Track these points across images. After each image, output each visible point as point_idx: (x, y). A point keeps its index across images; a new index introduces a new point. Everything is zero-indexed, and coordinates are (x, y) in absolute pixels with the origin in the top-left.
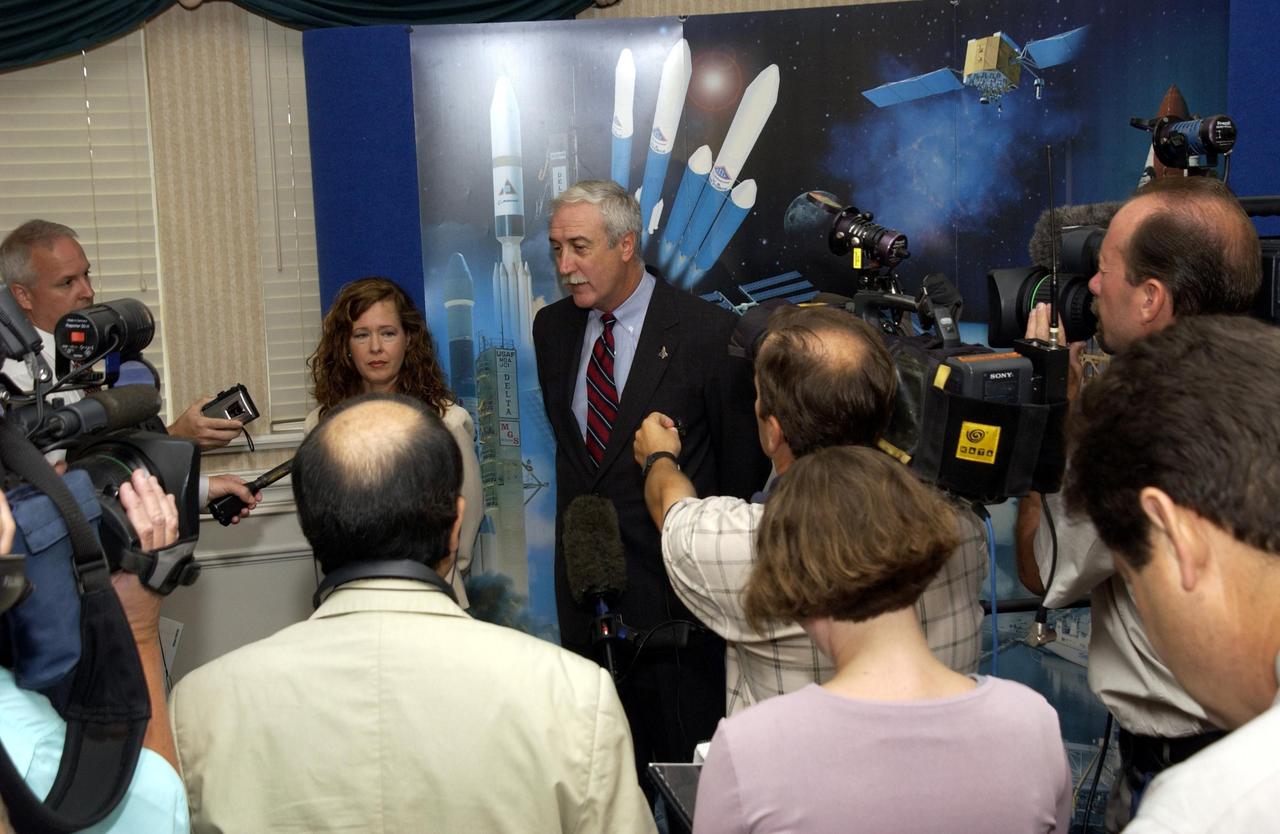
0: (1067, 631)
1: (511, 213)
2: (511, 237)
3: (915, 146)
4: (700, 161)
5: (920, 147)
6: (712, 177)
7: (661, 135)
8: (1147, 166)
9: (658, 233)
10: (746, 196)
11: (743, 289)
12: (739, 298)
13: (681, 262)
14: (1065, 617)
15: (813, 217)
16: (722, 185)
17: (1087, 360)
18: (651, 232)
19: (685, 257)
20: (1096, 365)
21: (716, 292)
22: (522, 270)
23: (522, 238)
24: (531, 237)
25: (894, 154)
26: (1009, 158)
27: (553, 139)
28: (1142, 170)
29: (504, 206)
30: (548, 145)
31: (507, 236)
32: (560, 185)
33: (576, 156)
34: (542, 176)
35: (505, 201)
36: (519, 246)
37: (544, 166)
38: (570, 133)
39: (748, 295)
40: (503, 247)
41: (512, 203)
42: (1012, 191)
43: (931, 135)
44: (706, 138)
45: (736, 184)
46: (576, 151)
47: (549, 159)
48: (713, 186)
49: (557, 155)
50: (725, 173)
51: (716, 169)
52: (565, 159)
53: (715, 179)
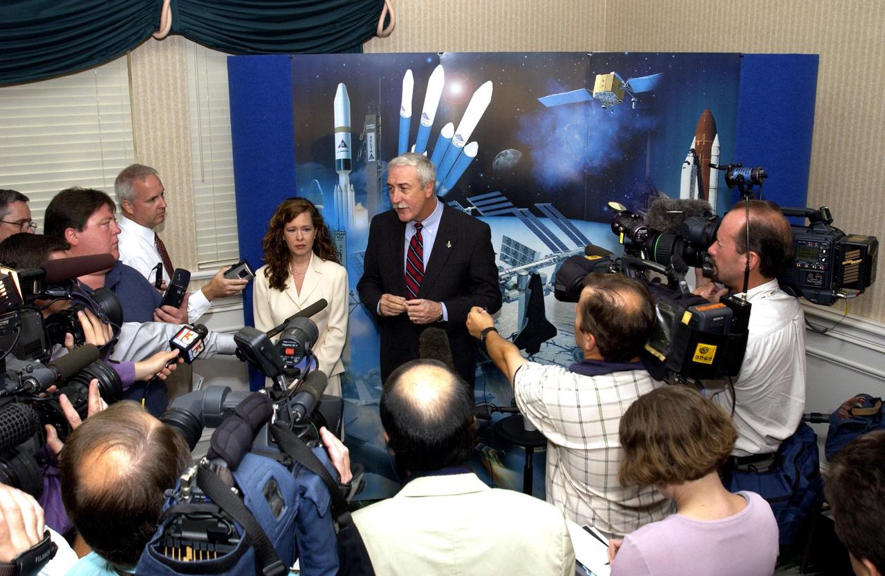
1: (344, 158)
2: (344, 171)
3: (566, 128)
4: (447, 131)
5: (569, 129)
6: (454, 139)
7: (426, 116)
8: (691, 148)
10: (472, 150)
11: (469, 200)
12: (467, 205)
15: (509, 163)
16: (458, 144)
21: (454, 201)
22: (350, 188)
23: (350, 171)
24: (355, 170)
25: (554, 132)
26: (616, 138)
27: (368, 117)
28: (688, 150)
29: (340, 154)
30: (364, 121)
31: (342, 170)
32: (371, 143)
33: (380, 127)
34: (361, 137)
35: (341, 151)
36: (348, 176)
37: (363, 132)
38: (377, 114)
39: (472, 203)
40: (340, 176)
41: (345, 152)
42: (617, 155)
43: (574, 123)
44: (451, 119)
45: (467, 144)
46: (380, 124)
47: (365, 128)
48: (454, 145)
49: (370, 126)
50: (461, 138)
51: (456, 135)
52: (374, 129)
53: (456, 141)
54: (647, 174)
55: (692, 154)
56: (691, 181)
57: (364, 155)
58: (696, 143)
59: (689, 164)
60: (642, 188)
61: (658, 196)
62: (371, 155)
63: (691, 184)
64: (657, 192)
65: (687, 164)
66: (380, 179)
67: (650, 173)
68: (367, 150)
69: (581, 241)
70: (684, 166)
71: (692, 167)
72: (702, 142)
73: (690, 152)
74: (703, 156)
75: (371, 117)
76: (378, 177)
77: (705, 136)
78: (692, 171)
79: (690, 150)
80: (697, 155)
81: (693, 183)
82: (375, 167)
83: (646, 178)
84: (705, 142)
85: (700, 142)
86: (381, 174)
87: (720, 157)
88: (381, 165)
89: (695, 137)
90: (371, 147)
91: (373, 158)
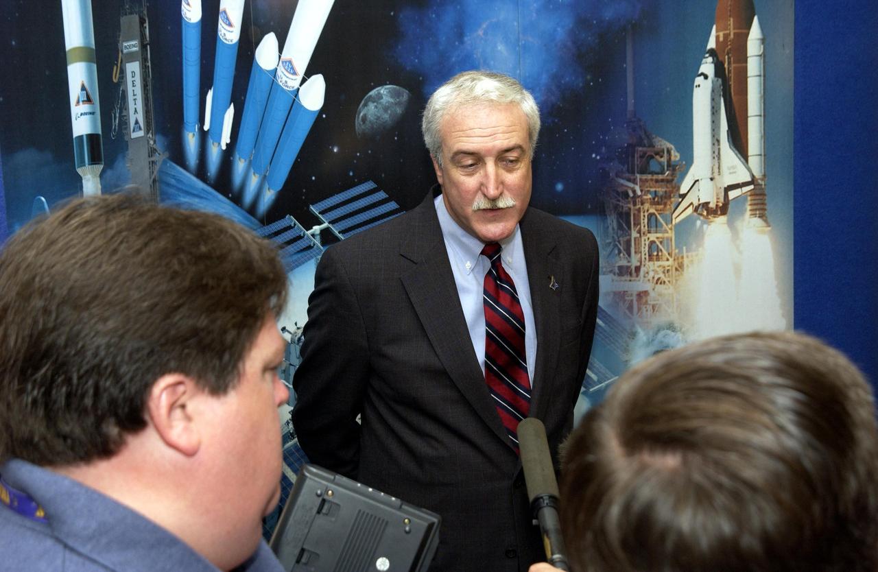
1: (89, 132)
2: (90, 166)
3: (480, 32)
4: (266, 53)
5: (486, 33)
6: (279, 73)
7: (227, 19)
8: (709, 47)
9: (231, 147)
10: (314, 95)
11: (315, 209)
12: (310, 221)
13: (254, 181)
15: (386, 116)
17: (651, 239)
18: (224, 147)
19: (257, 176)
20: (661, 242)
21: (287, 217)
23: (101, 167)
24: (109, 165)
25: (462, 42)
26: (569, 44)
28: (702, 52)
29: (82, 124)
30: (120, 31)
31: (87, 165)
32: (134, 88)
33: (148, 47)
34: (116, 76)
35: (81, 114)
36: (99, 179)
37: (118, 62)
38: (141, 15)
39: (320, 216)
40: (83, 181)
41: (88, 117)
42: (573, 78)
43: (494, 20)
44: (272, 23)
45: (304, 81)
46: (148, 39)
47: (122, 52)
48: (281, 84)
49: (129, 46)
50: (292, 68)
51: (283, 62)
52: (136, 52)
53: (282, 75)
54: (630, 107)
55: (710, 59)
56: (713, 108)
57: (124, 123)
58: (717, 37)
59: (706, 77)
60: (622, 137)
61: (652, 145)
62: (137, 122)
63: (713, 114)
64: (649, 137)
65: (702, 77)
66: (154, 181)
67: (635, 105)
68: (127, 109)
70: (696, 83)
71: (713, 82)
72: (730, 34)
73: (707, 55)
74: (732, 59)
75: (130, 22)
76: (150, 178)
77: (734, 21)
78: (713, 91)
79: (707, 53)
80: (720, 59)
81: (716, 111)
82: (144, 152)
83: (629, 116)
84: (734, 34)
85: (724, 34)
86: (157, 168)
87: (764, 57)
88: (154, 146)
89: (714, 27)
90: (135, 100)
91: (140, 129)
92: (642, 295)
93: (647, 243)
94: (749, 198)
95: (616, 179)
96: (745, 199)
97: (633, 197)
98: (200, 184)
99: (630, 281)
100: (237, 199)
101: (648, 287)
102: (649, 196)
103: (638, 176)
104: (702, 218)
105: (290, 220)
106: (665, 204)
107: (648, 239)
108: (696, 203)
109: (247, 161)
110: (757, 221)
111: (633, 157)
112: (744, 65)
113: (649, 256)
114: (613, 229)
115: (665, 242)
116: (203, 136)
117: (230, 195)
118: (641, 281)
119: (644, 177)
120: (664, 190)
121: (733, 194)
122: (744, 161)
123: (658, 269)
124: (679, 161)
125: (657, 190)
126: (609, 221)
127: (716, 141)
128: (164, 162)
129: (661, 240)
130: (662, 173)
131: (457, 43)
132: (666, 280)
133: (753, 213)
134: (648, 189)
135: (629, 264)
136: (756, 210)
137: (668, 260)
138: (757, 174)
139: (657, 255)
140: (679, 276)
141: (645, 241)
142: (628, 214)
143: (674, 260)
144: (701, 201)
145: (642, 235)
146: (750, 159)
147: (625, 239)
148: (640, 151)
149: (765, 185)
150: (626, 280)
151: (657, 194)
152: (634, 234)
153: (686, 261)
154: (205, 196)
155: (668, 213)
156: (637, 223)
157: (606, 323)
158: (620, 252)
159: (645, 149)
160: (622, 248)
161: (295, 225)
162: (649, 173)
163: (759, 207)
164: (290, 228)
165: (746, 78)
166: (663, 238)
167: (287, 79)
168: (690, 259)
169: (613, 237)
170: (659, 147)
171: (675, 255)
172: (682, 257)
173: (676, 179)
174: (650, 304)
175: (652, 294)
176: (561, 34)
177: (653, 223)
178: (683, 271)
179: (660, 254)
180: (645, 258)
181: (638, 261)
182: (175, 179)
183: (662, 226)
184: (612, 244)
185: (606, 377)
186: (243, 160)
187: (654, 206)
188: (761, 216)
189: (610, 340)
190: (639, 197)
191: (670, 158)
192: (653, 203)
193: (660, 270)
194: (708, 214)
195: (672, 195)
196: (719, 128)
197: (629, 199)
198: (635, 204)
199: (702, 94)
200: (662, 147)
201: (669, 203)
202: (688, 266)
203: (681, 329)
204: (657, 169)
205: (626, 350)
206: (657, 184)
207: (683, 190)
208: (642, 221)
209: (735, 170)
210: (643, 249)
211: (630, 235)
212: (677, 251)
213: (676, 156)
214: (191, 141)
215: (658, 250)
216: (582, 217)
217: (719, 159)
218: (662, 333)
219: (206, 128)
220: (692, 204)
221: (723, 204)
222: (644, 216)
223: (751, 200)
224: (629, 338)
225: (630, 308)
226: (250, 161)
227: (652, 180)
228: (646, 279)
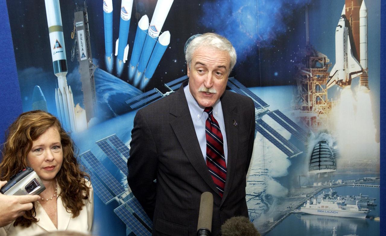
0: (312, 203)
1: (60, 59)
2: (61, 73)
3: (240, 11)
4: (143, 23)
5: (242, 11)
6: (149, 31)
7: (125, 10)
8: (342, 14)
9: (128, 62)
10: (165, 39)
11: (167, 85)
12: (165, 90)
13: (139, 75)
14: (311, 198)
16: (154, 34)
17: (317, 95)
18: (125, 62)
19: (140, 73)
20: (321, 97)
21: (155, 89)
22: (69, 90)
23: (67, 73)
24: (70, 71)
26: (280, 15)
27: (76, 14)
28: (339, 16)
29: (57, 55)
30: (74, 18)
31: (60, 72)
32: (81, 41)
33: (88, 24)
34: (73, 36)
35: (56, 52)
36: (66, 77)
37: (73, 30)
38: (84, 11)
39: (169, 88)
40: (58, 79)
41: (60, 53)
42: (282, 29)
43: (246, 5)
44: (146, 11)
45: (160, 34)
46: (88, 21)
47: (75, 26)
48: (150, 35)
49: (79, 24)
50: (155, 29)
51: (151, 27)
52: (82, 26)
53: (151, 32)
54: (307, 40)
55: (343, 19)
56: (344, 40)
57: (77, 54)
58: (346, 10)
59: (341, 27)
60: (304, 53)
61: (317, 56)
62: (83, 54)
63: (344, 42)
64: (316, 53)
65: (339, 27)
66: (92, 77)
67: (309, 39)
68: (78, 49)
69: (259, 104)
70: (337, 30)
71: (344, 29)
72: (352, 8)
73: (342, 17)
74: (353, 19)
75: (79, 14)
76: (90, 76)
77: (353, 2)
78: (344, 33)
79: (342, 16)
80: (348, 19)
81: (346, 41)
82: (87, 66)
83: (307, 44)
84: (354, 8)
85: (349, 9)
86: (93, 72)
87: (367, 18)
88: (92, 63)
89: (345, 6)
90: (82, 45)
91: (85, 56)
92: (313, 118)
93: (315, 97)
94: (360, 78)
95: (301, 70)
96: (359, 78)
97: (309, 78)
98: (114, 77)
99: (308, 112)
100: (131, 82)
101: (315, 115)
102: (316, 77)
103: (311, 69)
104: (339, 86)
105: (156, 90)
106: (323, 81)
107: (316, 95)
108: (337, 80)
109: (135, 67)
110: (364, 88)
111: (309, 61)
112: (358, 21)
113: (316, 102)
114: (300, 91)
115: (323, 96)
116: (115, 58)
117: (128, 81)
118: (313, 112)
119: (314, 69)
120: (323, 75)
121: (353, 76)
122: (358, 62)
123: (320, 108)
124: (329, 63)
125: (320, 75)
126: (298, 88)
127: (346, 54)
128: (97, 69)
129: (321, 95)
130: (322, 67)
131: (229, 16)
132: (324, 112)
133: (363, 84)
134: (316, 74)
135: (307, 106)
136: (363, 83)
137: (324, 104)
138: (364, 68)
139: (320, 102)
140: (329, 110)
141: (314, 96)
142: (307, 85)
143: (327, 104)
144: (339, 79)
145: (313, 93)
146: (361, 61)
147: (306, 95)
148: (312, 59)
149: (367, 72)
150: (306, 112)
151: (320, 76)
152: (310, 93)
153: (332, 104)
154: (117, 82)
155: (324, 84)
156: (311, 89)
157: (297, 130)
158: (303, 101)
159: (314, 58)
160: (304, 99)
161: (158, 92)
162: (316, 68)
163: (365, 81)
164: (156, 93)
165: (359, 27)
166: (322, 95)
167: (153, 33)
168: (334, 103)
169: (300, 95)
170: (320, 57)
171: (328, 102)
172: (331, 103)
173: (328, 70)
174: (317, 122)
175: (318, 118)
176: (276, 10)
177: (318, 88)
178: (331, 108)
179: (321, 101)
180: (314, 103)
181: (311, 104)
182: (102, 76)
183: (322, 90)
184: (300, 97)
185: (298, 152)
186: (133, 67)
187: (318, 82)
188: (366, 86)
189: (299, 137)
190: (312, 77)
191: (325, 62)
192: (318, 80)
193: (321, 108)
194: (342, 85)
195: (326, 77)
196: (347, 48)
197: (307, 79)
198: (310, 81)
199: (340, 34)
200: (322, 57)
201: (325, 80)
202: (333, 106)
203: (330, 132)
204: (320, 66)
205: (306, 141)
206: (320, 72)
207: (331, 75)
208: (313, 88)
209: (354, 66)
210: (313, 100)
211: (308, 94)
212: (328, 100)
213: (328, 61)
214: (109, 61)
215: (320, 100)
216: (286, 86)
217: (347, 61)
218: (322, 134)
219: (116, 54)
220: (335, 80)
221: (349, 81)
222: (314, 86)
223: (361, 79)
224: (308, 136)
225: (308, 124)
226: (137, 67)
227: (317, 70)
228: (315, 112)
